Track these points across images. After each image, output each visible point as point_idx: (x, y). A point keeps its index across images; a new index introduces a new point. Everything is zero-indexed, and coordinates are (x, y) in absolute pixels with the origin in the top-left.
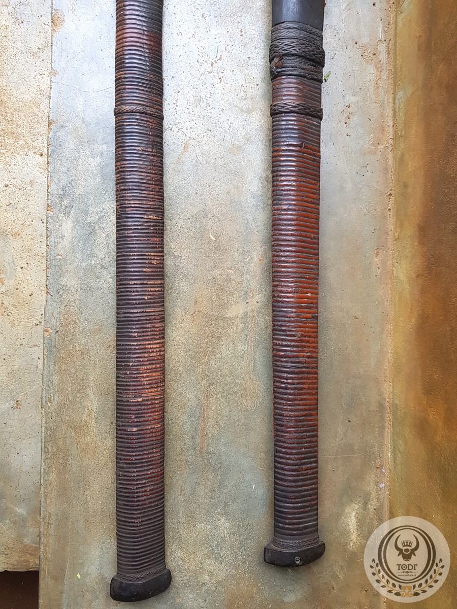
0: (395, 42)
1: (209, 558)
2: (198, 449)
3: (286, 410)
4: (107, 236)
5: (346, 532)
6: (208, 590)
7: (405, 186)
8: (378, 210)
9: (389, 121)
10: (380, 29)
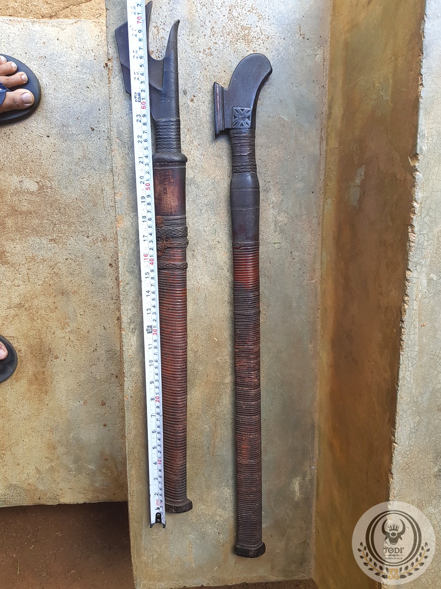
0: (323, 219)
1: (219, 508)
2: (211, 454)
5: (293, 492)
6: (219, 524)
7: (326, 310)
8: (311, 318)
9: (318, 266)
10: (314, 209)
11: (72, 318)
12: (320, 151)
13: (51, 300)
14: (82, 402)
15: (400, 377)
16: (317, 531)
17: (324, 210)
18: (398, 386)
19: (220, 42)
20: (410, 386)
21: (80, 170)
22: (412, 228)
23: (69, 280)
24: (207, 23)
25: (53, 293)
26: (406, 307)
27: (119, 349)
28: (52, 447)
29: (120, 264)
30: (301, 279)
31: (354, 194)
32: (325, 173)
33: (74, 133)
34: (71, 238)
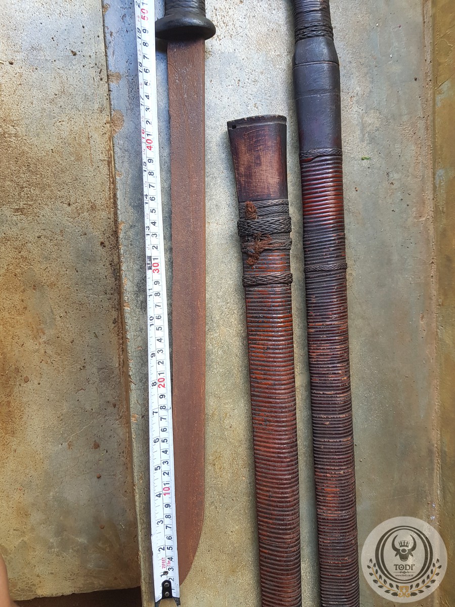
7: (449, 259)
8: (422, 278)
9: (429, 195)
10: (419, 106)
11: (48, 321)
12: (424, 16)
13: (17, 297)
14: (65, 445)
17: (434, 105)
21: (57, 110)
23: (43, 267)
25: (20, 287)
27: (117, 365)
28: (23, 513)
30: (405, 216)
33: (48, 58)
34: (46, 207)
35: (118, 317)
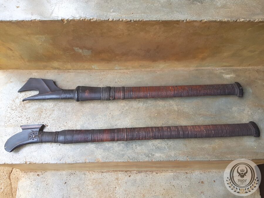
0: (102, 70)
1: (244, 112)
2: (215, 116)
3: (202, 92)
4: (159, 143)
5: (231, 77)
6: (253, 112)
7: (140, 66)
8: (145, 73)
9: (122, 71)
10: (98, 73)
12: (73, 72)
14: (202, 194)
15: (156, 20)
16: (249, 65)
17: (98, 70)
18: (160, 20)
19: (25, 114)
20: (160, 16)
21: (84, 190)
22: (91, 20)
24: (16, 119)
26: (124, 19)
27: (172, 173)
29: (119, 161)
30: (127, 78)
31: (86, 53)
32: (82, 70)
33: (67, 192)
34: (116, 196)
35: (155, 172)
